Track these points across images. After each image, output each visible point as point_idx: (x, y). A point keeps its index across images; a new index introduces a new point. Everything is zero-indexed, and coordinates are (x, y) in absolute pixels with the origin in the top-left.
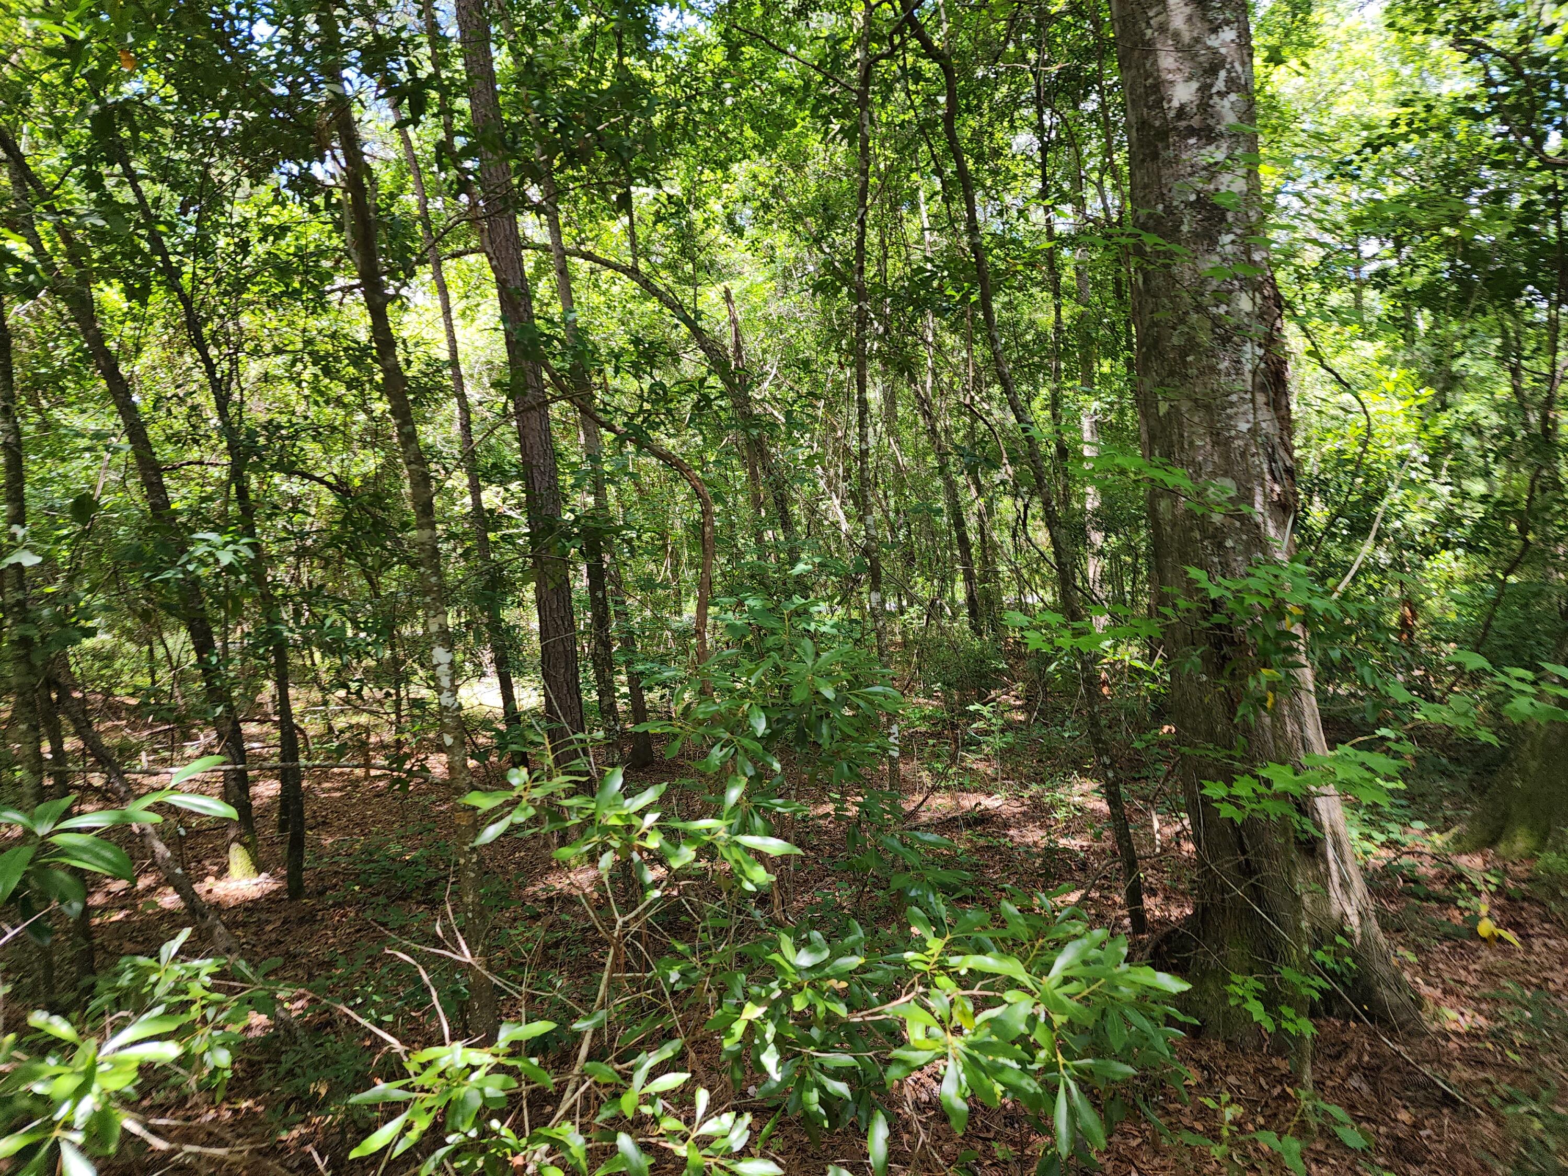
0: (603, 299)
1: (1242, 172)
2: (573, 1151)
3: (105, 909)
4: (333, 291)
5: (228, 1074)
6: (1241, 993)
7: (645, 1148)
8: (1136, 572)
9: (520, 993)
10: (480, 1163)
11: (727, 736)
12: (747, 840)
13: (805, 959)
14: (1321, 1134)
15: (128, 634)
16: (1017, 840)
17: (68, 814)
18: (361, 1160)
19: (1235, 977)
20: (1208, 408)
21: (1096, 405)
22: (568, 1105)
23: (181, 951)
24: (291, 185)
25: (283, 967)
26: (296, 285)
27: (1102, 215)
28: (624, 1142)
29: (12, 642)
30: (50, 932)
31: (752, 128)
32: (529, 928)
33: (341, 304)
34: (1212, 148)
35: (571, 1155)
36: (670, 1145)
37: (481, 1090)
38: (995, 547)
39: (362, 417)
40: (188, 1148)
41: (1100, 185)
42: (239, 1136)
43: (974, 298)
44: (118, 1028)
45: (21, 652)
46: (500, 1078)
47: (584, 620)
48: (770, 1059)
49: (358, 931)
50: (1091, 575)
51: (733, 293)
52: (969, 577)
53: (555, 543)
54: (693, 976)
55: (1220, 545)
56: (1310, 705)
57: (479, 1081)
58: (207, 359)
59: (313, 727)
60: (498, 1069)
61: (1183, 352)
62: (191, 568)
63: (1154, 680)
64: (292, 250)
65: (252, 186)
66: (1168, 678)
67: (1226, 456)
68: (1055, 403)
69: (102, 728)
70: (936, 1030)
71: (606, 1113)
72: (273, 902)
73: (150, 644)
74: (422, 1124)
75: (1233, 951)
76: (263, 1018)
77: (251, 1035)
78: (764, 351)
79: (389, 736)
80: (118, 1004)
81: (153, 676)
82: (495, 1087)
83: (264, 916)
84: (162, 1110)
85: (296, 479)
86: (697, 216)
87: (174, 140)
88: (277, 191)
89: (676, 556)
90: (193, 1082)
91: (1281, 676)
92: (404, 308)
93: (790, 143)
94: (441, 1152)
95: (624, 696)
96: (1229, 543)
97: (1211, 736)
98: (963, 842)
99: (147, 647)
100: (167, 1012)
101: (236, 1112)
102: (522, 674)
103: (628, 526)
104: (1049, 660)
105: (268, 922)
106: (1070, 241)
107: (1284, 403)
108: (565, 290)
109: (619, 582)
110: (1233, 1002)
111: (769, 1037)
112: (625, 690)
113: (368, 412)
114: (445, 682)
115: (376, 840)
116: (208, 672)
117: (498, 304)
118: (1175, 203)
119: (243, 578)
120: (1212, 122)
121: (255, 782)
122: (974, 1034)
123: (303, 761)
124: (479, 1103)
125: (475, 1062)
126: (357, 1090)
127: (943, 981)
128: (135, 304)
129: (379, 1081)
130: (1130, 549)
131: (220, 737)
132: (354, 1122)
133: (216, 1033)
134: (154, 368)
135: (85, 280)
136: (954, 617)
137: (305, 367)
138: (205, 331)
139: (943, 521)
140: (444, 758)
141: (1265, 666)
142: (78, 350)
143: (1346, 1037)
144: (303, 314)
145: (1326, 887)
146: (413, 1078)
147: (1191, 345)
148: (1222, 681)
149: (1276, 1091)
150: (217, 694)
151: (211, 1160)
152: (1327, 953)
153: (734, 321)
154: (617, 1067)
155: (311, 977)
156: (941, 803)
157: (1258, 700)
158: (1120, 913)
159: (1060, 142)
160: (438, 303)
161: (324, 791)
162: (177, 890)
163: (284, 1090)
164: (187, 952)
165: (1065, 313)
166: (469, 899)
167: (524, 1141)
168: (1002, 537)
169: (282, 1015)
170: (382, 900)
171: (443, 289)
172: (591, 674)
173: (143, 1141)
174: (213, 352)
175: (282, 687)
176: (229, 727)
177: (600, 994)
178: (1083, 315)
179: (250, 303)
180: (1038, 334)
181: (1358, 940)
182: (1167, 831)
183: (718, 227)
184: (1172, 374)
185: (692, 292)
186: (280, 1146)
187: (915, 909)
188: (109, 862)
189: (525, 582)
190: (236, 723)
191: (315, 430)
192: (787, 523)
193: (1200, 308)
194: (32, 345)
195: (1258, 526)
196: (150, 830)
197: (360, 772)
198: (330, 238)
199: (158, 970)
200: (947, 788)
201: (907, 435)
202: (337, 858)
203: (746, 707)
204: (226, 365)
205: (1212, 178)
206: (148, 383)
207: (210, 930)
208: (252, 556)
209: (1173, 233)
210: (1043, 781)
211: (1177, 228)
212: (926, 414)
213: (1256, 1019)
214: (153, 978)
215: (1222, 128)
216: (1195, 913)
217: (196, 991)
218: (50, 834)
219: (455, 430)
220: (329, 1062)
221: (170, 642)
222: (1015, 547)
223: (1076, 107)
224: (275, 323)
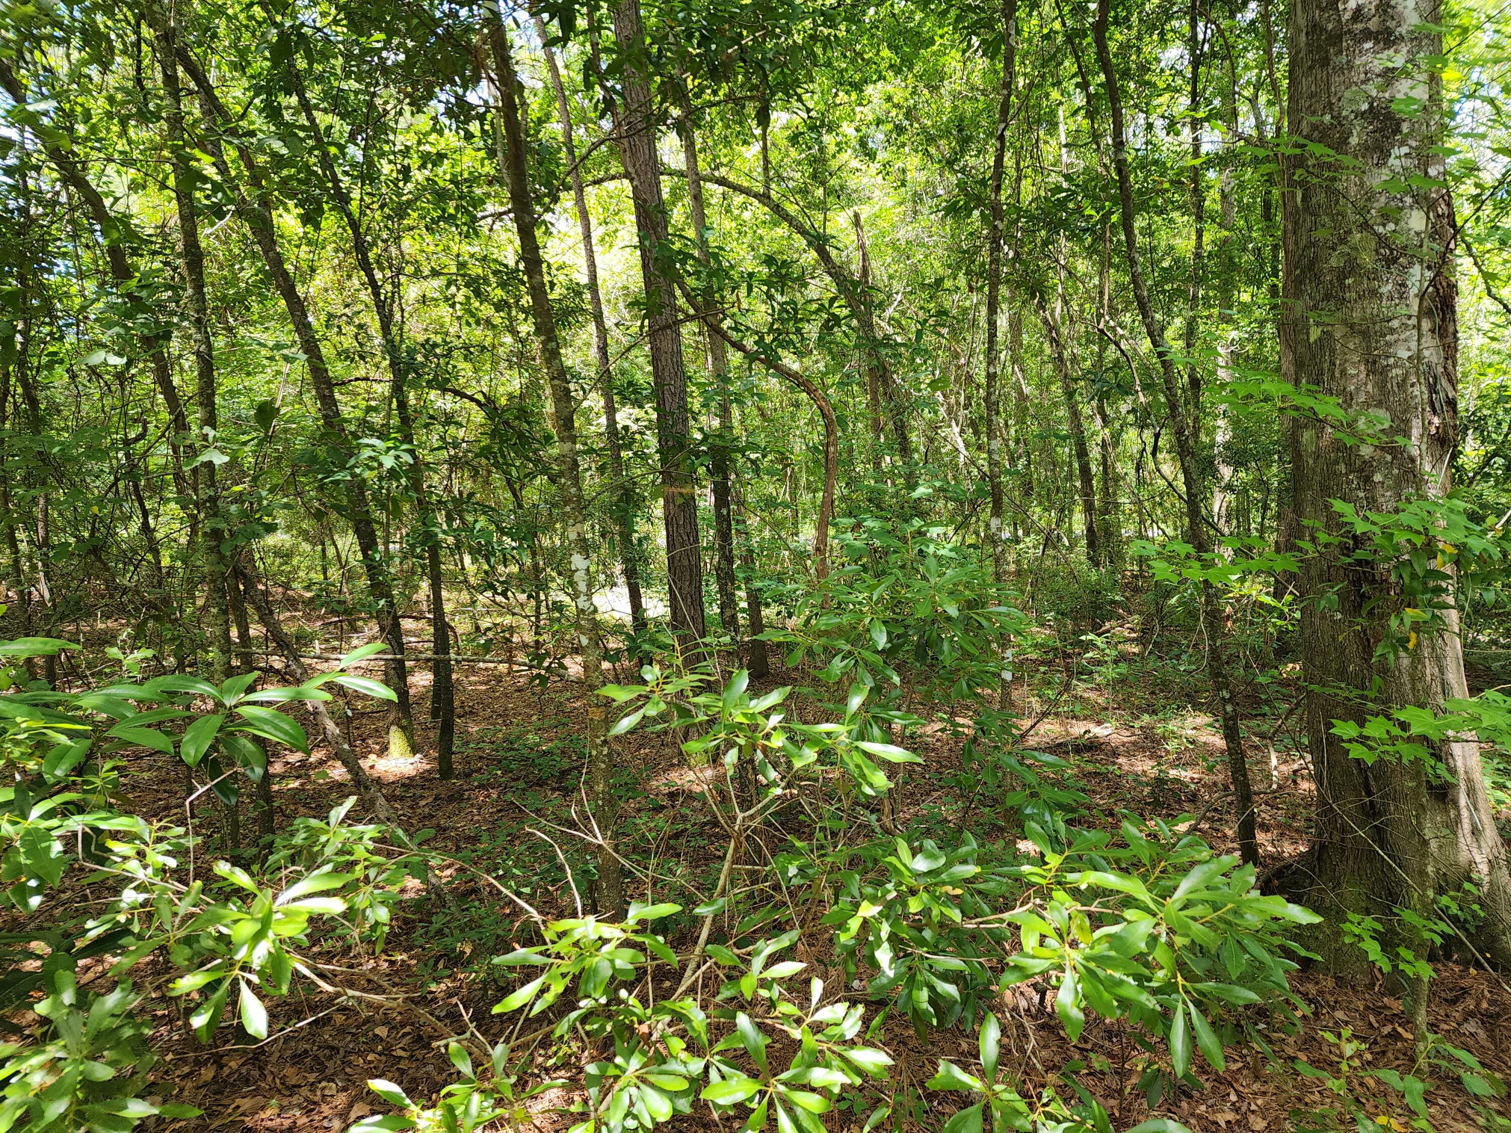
0: (734, 224)
1: (1424, 77)
2: (695, 1024)
3: (283, 777)
4: (484, 217)
5: (386, 929)
6: (1357, 932)
7: (761, 1027)
8: (1266, 507)
9: (647, 876)
10: (609, 1028)
11: (848, 647)
12: (867, 746)
13: (921, 864)
14: (1432, 1073)
15: (304, 533)
16: (1126, 768)
17: (251, 689)
18: (500, 1015)
19: (1351, 916)
20: (1365, 334)
21: (1234, 334)
22: (689, 982)
23: (347, 817)
24: (449, 113)
25: (435, 838)
26: (452, 211)
27: (1254, 133)
28: (743, 1020)
29: (205, 534)
30: (236, 793)
31: (889, 47)
32: (652, 819)
33: (491, 230)
34: (1391, 52)
35: (693, 1028)
36: (785, 1028)
37: (612, 961)
38: (1117, 479)
39: (508, 339)
40: (350, 992)
41: (1253, 101)
42: (395, 985)
43: (1114, 218)
44: (293, 880)
45: (213, 543)
46: (629, 953)
47: (708, 536)
48: (884, 955)
49: (499, 811)
50: (1216, 510)
51: (863, 218)
52: (1089, 508)
53: (684, 460)
54: (810, 871)
55: (1368, 480)
56: (1454, 648)
57: (610, 953)
58: (373, 282)
59: (462, 626)
60: (626, 944)
61: (1342, 275)
62: (358, 471)
63: (1282, 616)
64: (448, 177)
65: (413, 114)
66: (1298, 615)
67: (1382, 386)
68: (1189, 334)
69: (282, 618)
70: (1053, 942)
71: (726, 993)
72: (427, 780)
73: (323, 544)
74: (558, 988)
75: (1350, 891)
76: (417, 882)
77: (406, 897)
78: (891, 277)
79: (529, 637)
80: (293, 860)
81: (325, 573)
82: (625, 960)
83: (419, 792)
84: (329, 956)
85: (449, 396)
86: (829, 139)
87: (344, 69)
88: (435, 119)
89: (794, 479)
90: (356, 934)
91: (1427, 616)
92: (548, 233)
93: (926, 61)
94: (574, 1015)
95: (743, 610)
96: (1378, 478)
97: (1342, 674)
98: (1071, 766)
99: (319, 548)
100: (336, 870)
101: (392, 963)
102: (648, 586)
103: (754, 447)
104: (1168, 594)
105: (422, 797)
106: (1220, 161)
107: (1451, 330)
108: (699, 216)
109: (741, 503)
110: (1348, 940)
111: (884, 935)
112: (744, 605)
113: (514, 332)
114: (582, 587)
115: (515, 730)
116: (372, 569)
117: (635, 229)
118: (1344, 113)
119: (403, 481)
120: (1391, 24)
121: (411, 672)
122: (1092, 948)
123: (453, 656)
124: (610, 973)
125: (606, 936)
126: (497, 952)
127: (1059, 895)
128: (309, 228)
129: (517, 946)
130: (1262, 484)
131: (382, 629)
132: (495, 980)
133: (377, 892)
134: (326, 290)
135: (266, 203)
136: (1070, 549)
137: (459, 289)
138: (371, 255)
139: (1064, 452)
140: (579, 659)
141: (1409, 606)
142: (260, 271)
143: (1464, 983)
144: (457, 238)
145: (1455, 833)
146: (550, 946)
147: (1351, 267)
148: (1360, 620)
149: (1387, 1030)
150: (379, 588)
151: (370, 1005)
152: (1452, 898)
153: (862, 247)
154: (736, 951)
155: (458, 849)
156: (1050, 729)
157: (1399, 640)
158: (1231, 845)
159: (1214, 55)
160: (579, 229)
161: (470, 683)
162: (345, 763)
163: (435, 948)
164: (351, 818)
165: (1207, 238)
166: (600, 788)
167: (649, 1012)
168: (1125, 468)
169: (434, 880)
170: (521, 784)
171: (584, 215)
172: (714, 588)
173: (313, 982)
174: (378, 275)
175: (436, 587)
176: (390, 621)
177: (721, 883)
178: (1225, 241)
179: (411, 229)
180: (1176, 261)
181: (1485, 889)
182: (1284, 768)
183: (849, 151)
184: (1327, 297)
185: (821, 217)
186: (430, 997)
187: (1034, 825)
188: (286, 733)
189: (654, 497)
190: (396, 619)
191: (467, 349)
192: (905, 449)
193: (1365, 226)
194: (221, 267)
195: (1413, 460)
196: (322, 708)
197: (503, 668)
198: (483, 165)
199: (327, 832)
200: (1057, 714)
201: (1032, 364)
202: (481, 745)
203: (867, 621)
204: (389, 288)
205: (1388, 84)
206: (321, 304)
207: (372, 801)
208: (411, 461)
209: (1341, 145)
210: (1155, 712)
211: (1345, 141)
212: (1053, 340)
213: (1371, 958)
214: (323, 839)
215: (1403, 30)
216: (1310, 852)
217: (360, 852)
218: (236, 707)
219: (593, 354)
220: (473, 925)
221: (340, 544)
222: (1138, 479)
223: (1232, 16)
224: (432, 248)
